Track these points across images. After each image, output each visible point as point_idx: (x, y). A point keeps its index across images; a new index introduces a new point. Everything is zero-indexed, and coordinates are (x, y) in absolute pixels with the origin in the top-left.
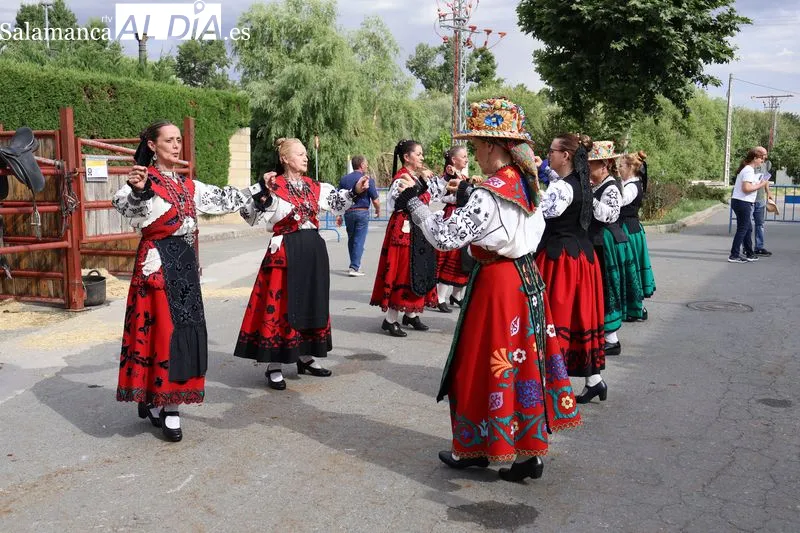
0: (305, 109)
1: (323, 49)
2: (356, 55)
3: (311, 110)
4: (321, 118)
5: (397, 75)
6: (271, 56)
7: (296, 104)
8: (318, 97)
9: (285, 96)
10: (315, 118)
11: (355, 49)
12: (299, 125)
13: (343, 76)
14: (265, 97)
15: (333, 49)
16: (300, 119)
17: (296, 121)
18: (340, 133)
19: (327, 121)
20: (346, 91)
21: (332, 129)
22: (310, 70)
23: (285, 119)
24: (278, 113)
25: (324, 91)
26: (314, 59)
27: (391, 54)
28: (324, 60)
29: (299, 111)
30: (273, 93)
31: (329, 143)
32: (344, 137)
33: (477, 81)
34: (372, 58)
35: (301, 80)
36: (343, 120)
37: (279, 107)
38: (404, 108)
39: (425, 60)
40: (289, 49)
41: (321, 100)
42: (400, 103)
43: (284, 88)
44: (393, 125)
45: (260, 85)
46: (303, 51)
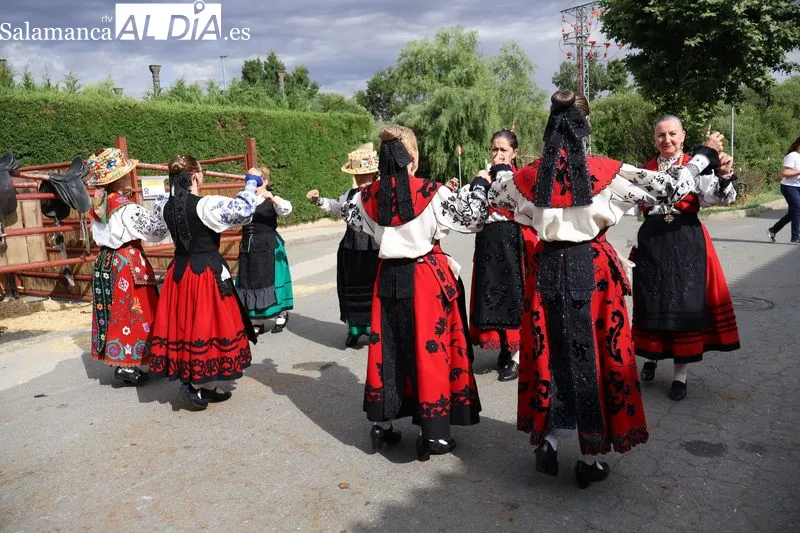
0: (450, 125)
1: (467, 73)
2: (497, 76)
3: (456, 125)
4: (465, 131)
5: (532, 90)
6: (425, 82)
7: (444, 120)
8: (462, 114)
9: (435, 114)
10: (460, 130)
11: (496, 71)
12: (447, 138)
13: (482, 94)
14: (418, 117)
15: (476, 72)
16: (447, 132)
17: (443, 134)
18: (481, 141)
19: (470, 133)
20: (484, 106)
21: (474, 139)
22: (454, 91)
23: (436, 133)
24: (430, 129)
25: (466, 108)
26: (459, 82)
27: (526, 71)
28: (467, 81)
29: (446, 126)
30: (425, 113)
31: (472, 150)
32: (484, 145)
33: (610, 89)
34: (511, 76)
35: (447, 99)
36: (484, 131)
37: (430, 124)
38: (540, 117)
39: (568, 75)
40: (440, 76)
41: (464, 116)
42: (536, 112)
43: (435, 108)
44: (530, 132)
45: (416, 107)
46: (451, 75)
